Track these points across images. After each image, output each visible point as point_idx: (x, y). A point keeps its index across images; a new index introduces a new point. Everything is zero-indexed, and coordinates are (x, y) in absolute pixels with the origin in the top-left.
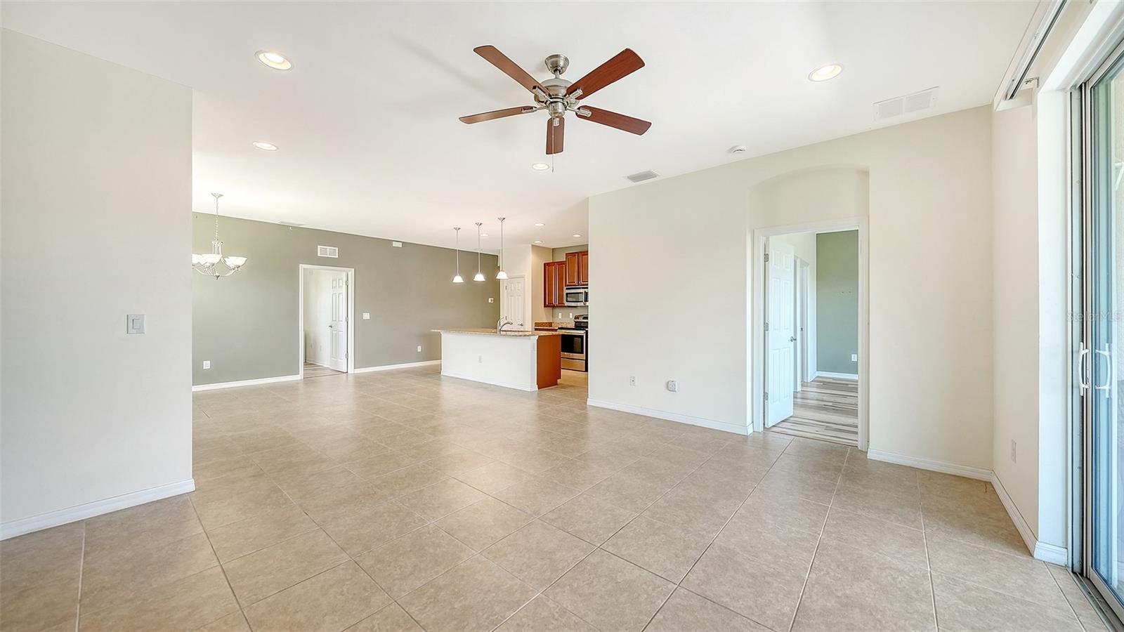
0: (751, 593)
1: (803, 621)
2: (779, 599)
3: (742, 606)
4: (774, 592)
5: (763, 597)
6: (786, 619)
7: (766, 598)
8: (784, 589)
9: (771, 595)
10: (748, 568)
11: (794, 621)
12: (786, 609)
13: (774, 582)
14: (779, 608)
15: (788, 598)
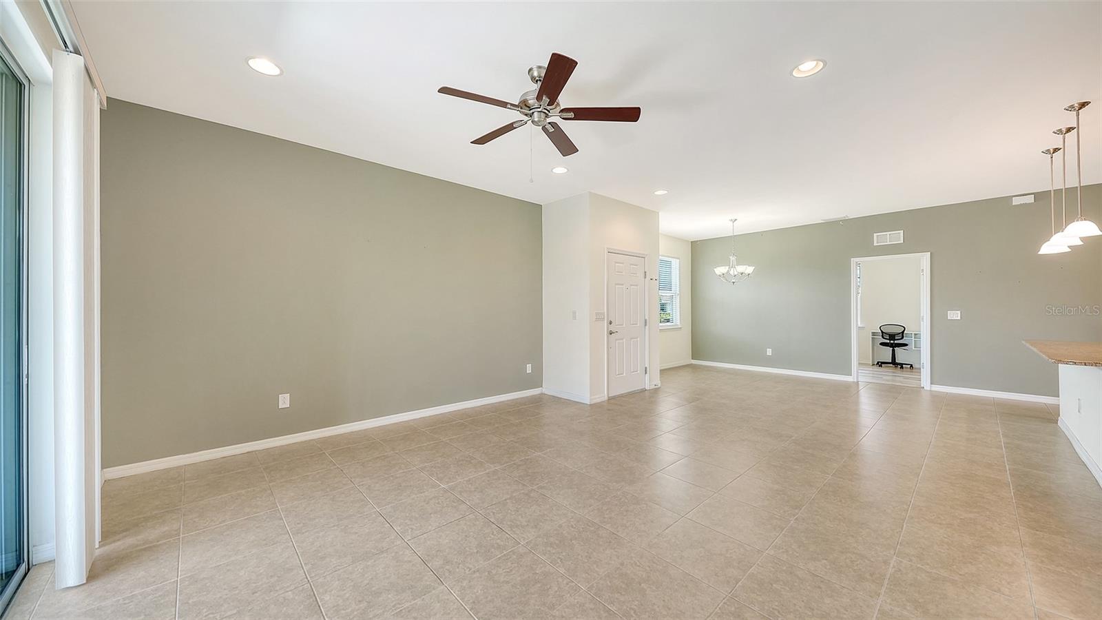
0: (362, 582)
1: (308, 601)
2: (338, 598)
3: (356, 569)
4: (347, 599)
5: (351, 588)
6: (321, 590)
7: (348, 589)
8: (343, 609)
9: (347, 595)
10: (389, 596)
11: (315, 595)
12: (327, 597)
13: (357, 607)
14: (333, 592)
15: (334, 607)
